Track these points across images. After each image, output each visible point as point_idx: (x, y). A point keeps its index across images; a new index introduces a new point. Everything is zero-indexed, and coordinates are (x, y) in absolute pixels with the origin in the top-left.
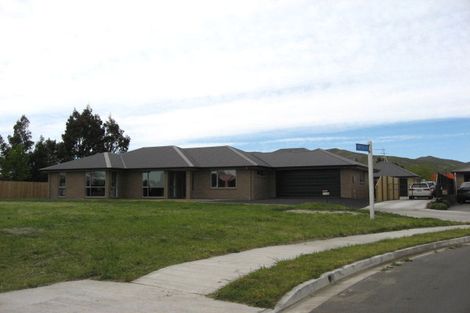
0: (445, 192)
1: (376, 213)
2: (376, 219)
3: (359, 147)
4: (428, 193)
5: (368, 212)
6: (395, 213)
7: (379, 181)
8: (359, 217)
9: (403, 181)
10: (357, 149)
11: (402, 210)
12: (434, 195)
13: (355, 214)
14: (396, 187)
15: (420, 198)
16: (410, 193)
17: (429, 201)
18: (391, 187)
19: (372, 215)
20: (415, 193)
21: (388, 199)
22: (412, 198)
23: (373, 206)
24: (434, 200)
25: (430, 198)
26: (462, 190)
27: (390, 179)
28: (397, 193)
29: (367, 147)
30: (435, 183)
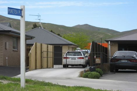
0: (98, 61)
1: (27, 81)
2: (26, 88)
3: (11, 11)
4: (82, 62)
5: (19, 80)
6: (47, 81)
7: (33, 48)
8: (9, 86)
9: (58, 49)
10: (9, 13)
11: (55, 78)
12: (88, 63)
13: (5, 82)
14: (51, 55)
15: (74, 66)
16: (64, 61)
17: (83, 70)
18: (45, 54)
19: (23, 84)
20: (70, 61)
21: (42, 67)
22: (66, 66)
23: (24, 75)
24: (88, 68)
25: (84, 66)
26: (116, 59)
27: (45, 47)
28: (51, 60)
29: (19, 12)
30: (89, 52)
